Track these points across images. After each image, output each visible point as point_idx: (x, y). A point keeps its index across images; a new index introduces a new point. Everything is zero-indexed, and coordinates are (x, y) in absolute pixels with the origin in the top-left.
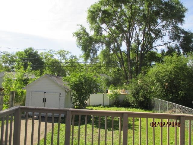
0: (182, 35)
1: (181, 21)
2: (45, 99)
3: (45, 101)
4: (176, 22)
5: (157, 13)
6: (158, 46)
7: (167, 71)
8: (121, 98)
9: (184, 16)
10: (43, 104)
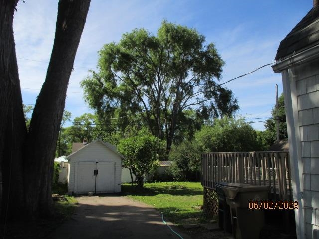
0: (218, 93)
1: (218, 76)
2: (97, 171)
3: (97, 174)
4: (210, 76)
5: (190, 64)
6: (192, 104)
7: (219, 135)
8: (160, 171)
9: (221, 71)
10: (95, 177)
